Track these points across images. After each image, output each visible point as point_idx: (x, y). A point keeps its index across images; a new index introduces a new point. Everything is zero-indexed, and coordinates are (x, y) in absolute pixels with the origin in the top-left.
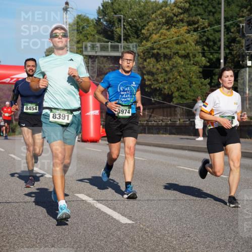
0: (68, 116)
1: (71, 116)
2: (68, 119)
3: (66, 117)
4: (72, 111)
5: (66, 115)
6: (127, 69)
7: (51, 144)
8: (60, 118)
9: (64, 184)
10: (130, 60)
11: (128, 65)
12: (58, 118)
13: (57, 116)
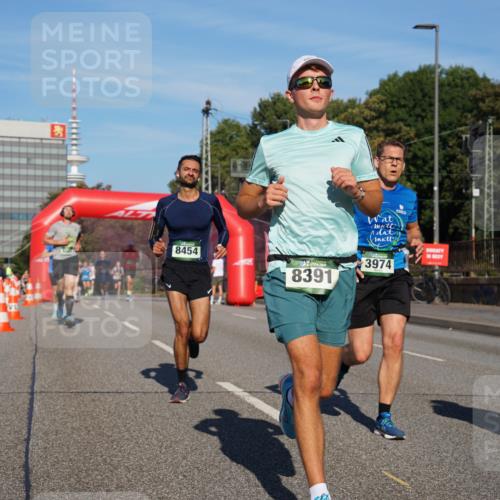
0: (329, 273)
1: (335, 273)
2: (330, 281)
3: (325, 276)
4: (337, 261)
5: (324, 270)
6: (392, 178)
7: (289, 345)
8: (310, 280)
9: (321, 442)
10: (397, 159)
11: (394, 169)
12: (305, 280)
13: (304, 275)
